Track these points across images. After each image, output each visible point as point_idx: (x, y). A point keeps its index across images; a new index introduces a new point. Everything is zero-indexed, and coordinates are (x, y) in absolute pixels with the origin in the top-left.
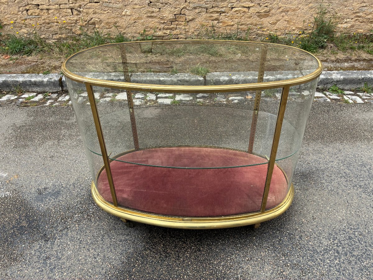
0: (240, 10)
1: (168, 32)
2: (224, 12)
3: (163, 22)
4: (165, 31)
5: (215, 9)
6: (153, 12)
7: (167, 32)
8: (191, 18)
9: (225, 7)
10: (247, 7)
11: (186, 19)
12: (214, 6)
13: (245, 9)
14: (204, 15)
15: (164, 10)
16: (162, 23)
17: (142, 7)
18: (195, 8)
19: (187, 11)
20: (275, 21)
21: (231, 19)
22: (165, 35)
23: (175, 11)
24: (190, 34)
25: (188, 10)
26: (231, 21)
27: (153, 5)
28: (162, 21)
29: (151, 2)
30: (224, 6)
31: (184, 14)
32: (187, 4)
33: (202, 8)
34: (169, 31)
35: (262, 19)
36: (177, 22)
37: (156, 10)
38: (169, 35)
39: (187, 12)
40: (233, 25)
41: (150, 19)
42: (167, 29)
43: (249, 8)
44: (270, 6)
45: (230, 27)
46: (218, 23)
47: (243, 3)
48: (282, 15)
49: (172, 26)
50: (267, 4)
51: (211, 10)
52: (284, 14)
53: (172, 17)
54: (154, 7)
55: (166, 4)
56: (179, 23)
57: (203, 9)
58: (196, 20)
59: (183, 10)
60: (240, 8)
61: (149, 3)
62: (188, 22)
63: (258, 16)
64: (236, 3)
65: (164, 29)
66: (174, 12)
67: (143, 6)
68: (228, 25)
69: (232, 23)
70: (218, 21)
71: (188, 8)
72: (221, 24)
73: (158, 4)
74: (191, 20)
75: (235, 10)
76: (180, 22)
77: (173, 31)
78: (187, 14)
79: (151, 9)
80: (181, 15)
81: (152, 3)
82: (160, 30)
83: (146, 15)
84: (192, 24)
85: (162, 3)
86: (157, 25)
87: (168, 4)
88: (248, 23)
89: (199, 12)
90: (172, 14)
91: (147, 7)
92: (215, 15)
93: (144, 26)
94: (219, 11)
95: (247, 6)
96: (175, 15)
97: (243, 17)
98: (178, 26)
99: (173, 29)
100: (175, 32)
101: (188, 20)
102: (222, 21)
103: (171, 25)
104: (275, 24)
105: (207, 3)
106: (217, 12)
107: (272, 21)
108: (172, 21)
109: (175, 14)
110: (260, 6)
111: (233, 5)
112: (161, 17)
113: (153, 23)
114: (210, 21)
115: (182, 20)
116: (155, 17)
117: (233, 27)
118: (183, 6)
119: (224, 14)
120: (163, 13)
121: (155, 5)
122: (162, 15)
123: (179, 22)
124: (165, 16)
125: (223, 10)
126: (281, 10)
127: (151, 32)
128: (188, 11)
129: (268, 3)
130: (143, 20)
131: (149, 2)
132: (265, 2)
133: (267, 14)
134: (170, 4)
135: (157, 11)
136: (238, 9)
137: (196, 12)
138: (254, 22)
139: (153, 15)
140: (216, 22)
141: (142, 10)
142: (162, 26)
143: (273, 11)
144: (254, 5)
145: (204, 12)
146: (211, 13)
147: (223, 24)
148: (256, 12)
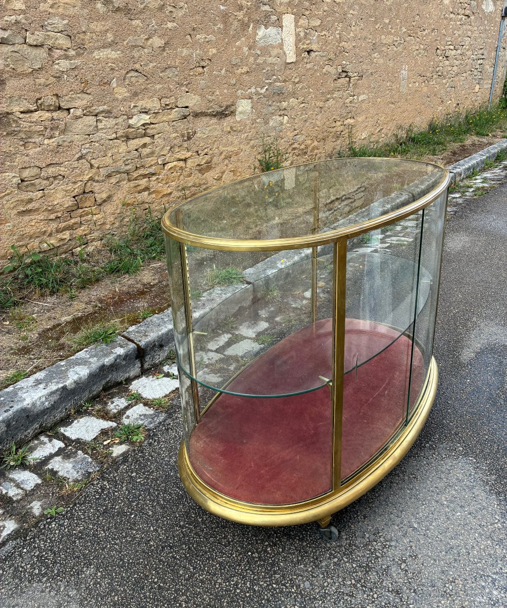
0: (175, 166)
1: (66, 235)
2: (153, 174)
3: (54, 218)
4: (60, 236)
5: (141, 171)
6: (30, 201)
7: (64, 237)
8: (104, 196)
9: (155, 164)
10: (182, 160)
11: (95, 201)
12: (138, 166)
13: (181, 164)
14: (126, 185)
15: (52, 191)
16: (52, 220)
17: (5, 195)
18: (109, 176)
19: (95, 184)
20: (220, 174)
21: (166, 183)
22: (61, 243)
23: (74, 189)
24: (108, 227)
25: (98, 181)
26: (167, 186)
27: (27, 186)
28: (52, 216)
29: (22, 181)
30: (153, 163)
31: (91, 191)
32: (94, 171)
33: (120, 173)
34: (69, 232)
35: (205, 175)
36: (81, 211)
37: (36, 195)
38: (70, 240)
39: (96, 187)
40: (170, 194)
41: (27, 218)
42: (65, 229)
43: (185, 160)
44: (211, 152)
45: (167, 198)
46: (149, 194)
47: (177, 154)
48: (225, 163)
49: (73, 221)
50: (206, 150)
51: (135, 175)
52: (226, 161)
53: (70, 203)
54: (29, 189)
55: (55, 178)
56: (84, 212)
57: (123, 174)
58: (115, 198)
59: (89, 184)
60: (175, 163)
61: (19, 184)
62: (100, 205)
63: (200, 171)
64: (169, 155)
65: (58, 231)
66: (73, 191)
67: (8, 191)
68: (164, 196)
69: (169, 191)
70: (148, 192)
71: (97, 178)
72: (154, 196)
73: (37, 181)
74: (105, 201)
75: (169, 167)
76: (86, 209)
77: (74, 232)
78: (96, 189)
79: (25, 196)
80: (86, 195)
81: (25, 183)
82: (50, 235)
83: (15, 212)
84: (109, 208)
85: (47, 179)
86: (42, 227)
87: (60, 177)
88: (189, 185)
89: (117, 182)
90: (69, 196)
91: (16, 192)
92: (143, 182)
93: (15, 237)
94: (147, 173)
95: (183, 157)
96: (74, 197)
97: (182, 177)
98: (83, 219)
99: (76, 226)
100: (80, 231)
101: (99, 201)
102: (154, 191)
103: (69, 220)
104: (219, 179)
105: (127, 163)
106: (144, 176)
107: (217, 175)
108: (70, 211)
109: (74, 195)
110: (198, 155)
111: (165, 159)
112: (50, 208)
113: (33, 224)
114: (137, 195)
115: (88, 204)
116: (37, 210)
117: (171, 196)
118: (88, 177)
119: (154, 178)
120: (51, 199)
121: (33, 185)
122: (50, 204)
123: (83, 210)
124: (58, 204)
125: (152, 170)
126: (223, 156)
127: (33, 246)
128: (98, 183)
129: (208, 148)
130: (9, 224)
131: (20, 181)
132: (204, 148)
133: (209, 166)
134: (64, 177)
135: (39, 196)
136: (173, 165)
137: (112, 183)
138: (197, 181)
139: (30, 206)
140: (146, 193)
141: (5, 202)
142: (54, 226)
143: (215, 159)
144: (192, 155)
145: (124, 180)
146: (136, 179)
147: (157, 196)
148: (196, 164)
